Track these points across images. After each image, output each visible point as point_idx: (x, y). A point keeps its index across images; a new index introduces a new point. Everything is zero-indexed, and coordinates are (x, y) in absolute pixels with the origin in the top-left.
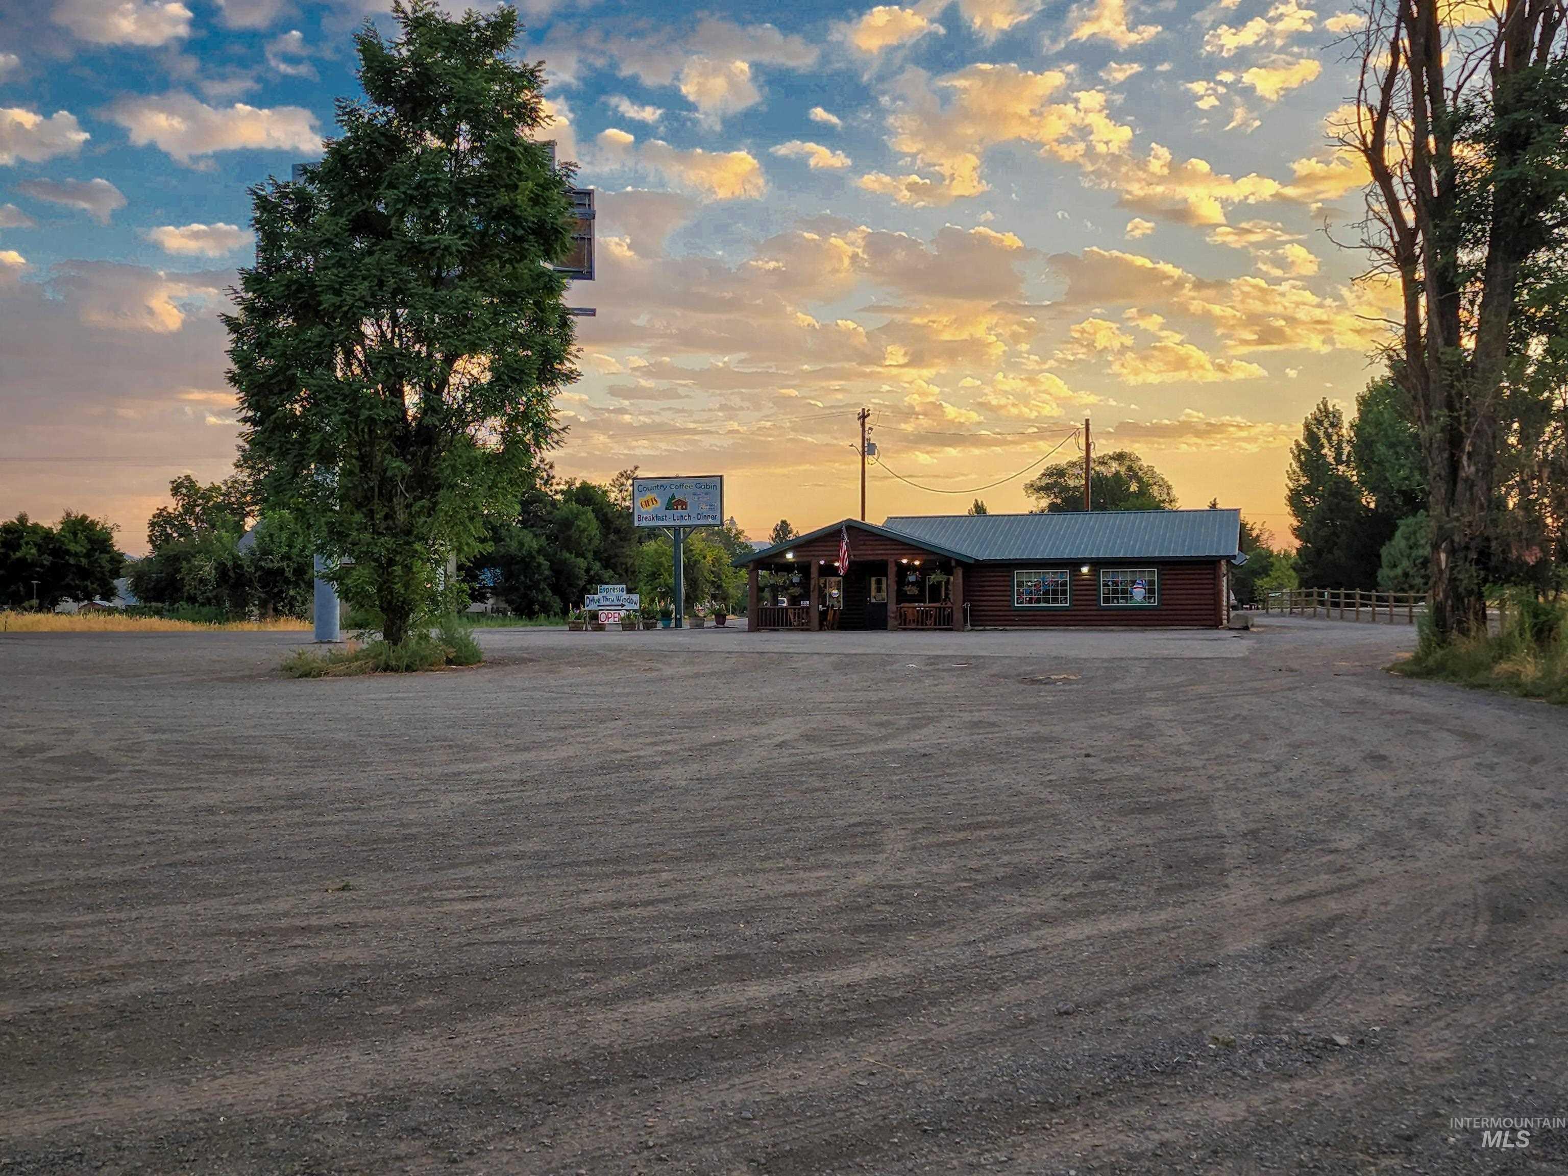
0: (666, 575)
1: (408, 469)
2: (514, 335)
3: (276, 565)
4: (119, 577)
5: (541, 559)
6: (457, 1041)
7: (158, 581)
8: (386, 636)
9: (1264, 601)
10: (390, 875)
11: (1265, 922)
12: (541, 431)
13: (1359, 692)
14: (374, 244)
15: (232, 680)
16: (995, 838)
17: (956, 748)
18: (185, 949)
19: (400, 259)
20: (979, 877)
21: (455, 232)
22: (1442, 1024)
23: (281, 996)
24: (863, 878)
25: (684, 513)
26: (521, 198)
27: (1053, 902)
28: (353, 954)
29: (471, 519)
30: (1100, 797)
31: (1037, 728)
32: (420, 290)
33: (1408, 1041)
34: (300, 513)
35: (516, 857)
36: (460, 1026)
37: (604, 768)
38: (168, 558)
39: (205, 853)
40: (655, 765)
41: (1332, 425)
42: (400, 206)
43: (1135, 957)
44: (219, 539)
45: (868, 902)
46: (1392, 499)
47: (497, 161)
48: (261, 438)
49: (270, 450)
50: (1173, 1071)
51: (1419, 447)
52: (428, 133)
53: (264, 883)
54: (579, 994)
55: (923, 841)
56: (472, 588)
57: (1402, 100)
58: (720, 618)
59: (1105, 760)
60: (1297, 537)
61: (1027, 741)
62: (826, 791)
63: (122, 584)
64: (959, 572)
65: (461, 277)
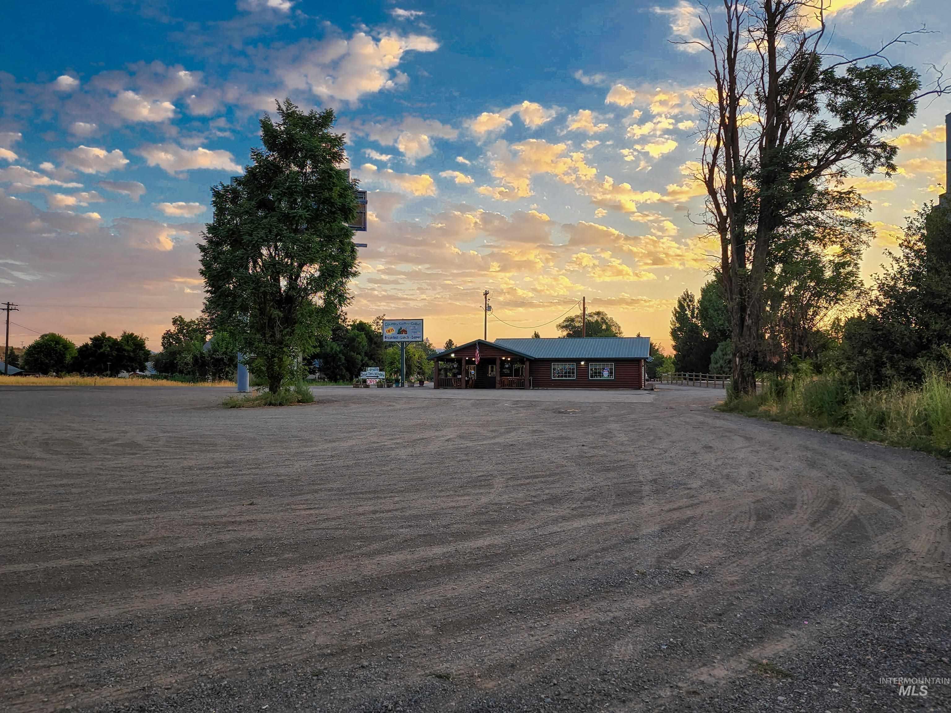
0: (397, 363)
1: (282, 315)
2: (330, 255)
3: (220, 357)
4: (147, 361)
5: (341, 355)
6: (302, 573)
7: (166, 363)
8: (270, 390)
9: (660, 378)
10: (272, 498)
11: (659, 520)
12: (342, 298)
13: (701, 418)
14: (267, 214)
15: (200, 409)
16: (542, 482)
17: (526, 442)
18: (179, 531)
19: (279, 221)
20: (535, 499)
21: (304, 209)
22: (735, 565)
23: (223, 553)
24: (484, 500)
25: (406, 335)
26: (335, 194)
27: (568, 511)
28: (256, 534)
29: (310, 337)
30: (589, 464)
31: (561, 433)
32: (288, 235)
33: (721, 572)
34: (232, 334)
35: (329, 490)
36: (304, 567)
37: (369, 450)
38: (170, 353)
39: (188, 488)
40: (392, 449)
41: (690, 301)
42: (279, 197)
43: (603, 535)
44: (194, 345)
45: (487, 510)
46: (715, 334)
47: (323, 178)
48: (215, 300)
49: (219, 305)
50: (621, 585)
51: (727, 311)
52: (292, 165)
53: (215, 501)
54: (358, 552)
55: (511, 483)
56: (310, 369)
57: (721, 160)
58: (421, 383)
59: (591, 447)
60: (675, 350)
61: (557, 439)
62: (468, 461)
63: (149, 364)
64: (528, 363)
65: (307, 229)
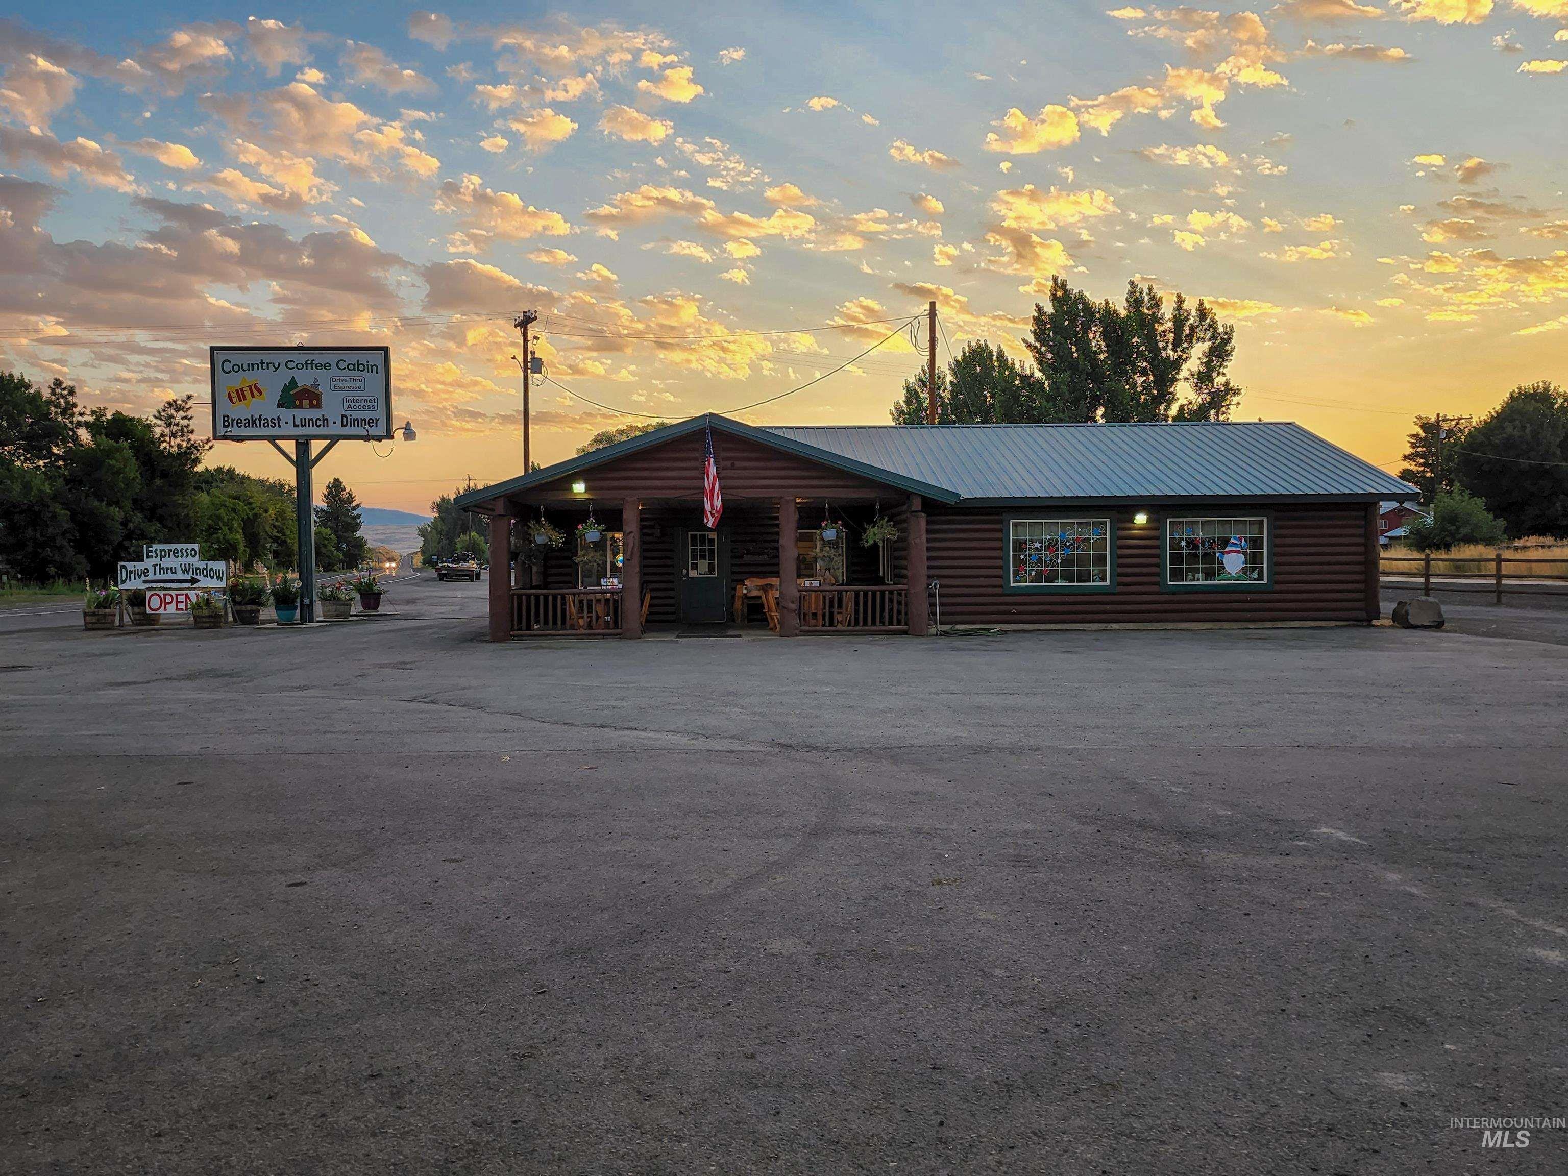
0: (226, 529)
64: (922, 518)
